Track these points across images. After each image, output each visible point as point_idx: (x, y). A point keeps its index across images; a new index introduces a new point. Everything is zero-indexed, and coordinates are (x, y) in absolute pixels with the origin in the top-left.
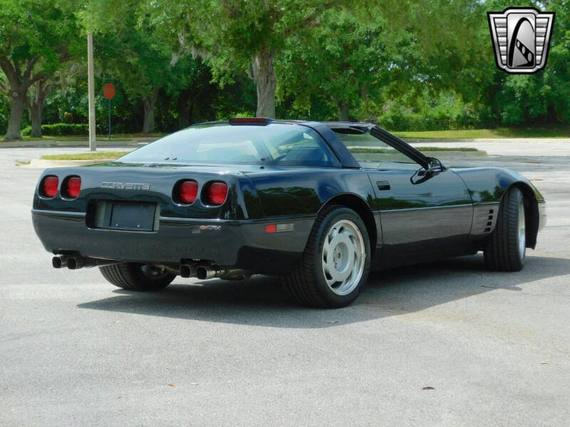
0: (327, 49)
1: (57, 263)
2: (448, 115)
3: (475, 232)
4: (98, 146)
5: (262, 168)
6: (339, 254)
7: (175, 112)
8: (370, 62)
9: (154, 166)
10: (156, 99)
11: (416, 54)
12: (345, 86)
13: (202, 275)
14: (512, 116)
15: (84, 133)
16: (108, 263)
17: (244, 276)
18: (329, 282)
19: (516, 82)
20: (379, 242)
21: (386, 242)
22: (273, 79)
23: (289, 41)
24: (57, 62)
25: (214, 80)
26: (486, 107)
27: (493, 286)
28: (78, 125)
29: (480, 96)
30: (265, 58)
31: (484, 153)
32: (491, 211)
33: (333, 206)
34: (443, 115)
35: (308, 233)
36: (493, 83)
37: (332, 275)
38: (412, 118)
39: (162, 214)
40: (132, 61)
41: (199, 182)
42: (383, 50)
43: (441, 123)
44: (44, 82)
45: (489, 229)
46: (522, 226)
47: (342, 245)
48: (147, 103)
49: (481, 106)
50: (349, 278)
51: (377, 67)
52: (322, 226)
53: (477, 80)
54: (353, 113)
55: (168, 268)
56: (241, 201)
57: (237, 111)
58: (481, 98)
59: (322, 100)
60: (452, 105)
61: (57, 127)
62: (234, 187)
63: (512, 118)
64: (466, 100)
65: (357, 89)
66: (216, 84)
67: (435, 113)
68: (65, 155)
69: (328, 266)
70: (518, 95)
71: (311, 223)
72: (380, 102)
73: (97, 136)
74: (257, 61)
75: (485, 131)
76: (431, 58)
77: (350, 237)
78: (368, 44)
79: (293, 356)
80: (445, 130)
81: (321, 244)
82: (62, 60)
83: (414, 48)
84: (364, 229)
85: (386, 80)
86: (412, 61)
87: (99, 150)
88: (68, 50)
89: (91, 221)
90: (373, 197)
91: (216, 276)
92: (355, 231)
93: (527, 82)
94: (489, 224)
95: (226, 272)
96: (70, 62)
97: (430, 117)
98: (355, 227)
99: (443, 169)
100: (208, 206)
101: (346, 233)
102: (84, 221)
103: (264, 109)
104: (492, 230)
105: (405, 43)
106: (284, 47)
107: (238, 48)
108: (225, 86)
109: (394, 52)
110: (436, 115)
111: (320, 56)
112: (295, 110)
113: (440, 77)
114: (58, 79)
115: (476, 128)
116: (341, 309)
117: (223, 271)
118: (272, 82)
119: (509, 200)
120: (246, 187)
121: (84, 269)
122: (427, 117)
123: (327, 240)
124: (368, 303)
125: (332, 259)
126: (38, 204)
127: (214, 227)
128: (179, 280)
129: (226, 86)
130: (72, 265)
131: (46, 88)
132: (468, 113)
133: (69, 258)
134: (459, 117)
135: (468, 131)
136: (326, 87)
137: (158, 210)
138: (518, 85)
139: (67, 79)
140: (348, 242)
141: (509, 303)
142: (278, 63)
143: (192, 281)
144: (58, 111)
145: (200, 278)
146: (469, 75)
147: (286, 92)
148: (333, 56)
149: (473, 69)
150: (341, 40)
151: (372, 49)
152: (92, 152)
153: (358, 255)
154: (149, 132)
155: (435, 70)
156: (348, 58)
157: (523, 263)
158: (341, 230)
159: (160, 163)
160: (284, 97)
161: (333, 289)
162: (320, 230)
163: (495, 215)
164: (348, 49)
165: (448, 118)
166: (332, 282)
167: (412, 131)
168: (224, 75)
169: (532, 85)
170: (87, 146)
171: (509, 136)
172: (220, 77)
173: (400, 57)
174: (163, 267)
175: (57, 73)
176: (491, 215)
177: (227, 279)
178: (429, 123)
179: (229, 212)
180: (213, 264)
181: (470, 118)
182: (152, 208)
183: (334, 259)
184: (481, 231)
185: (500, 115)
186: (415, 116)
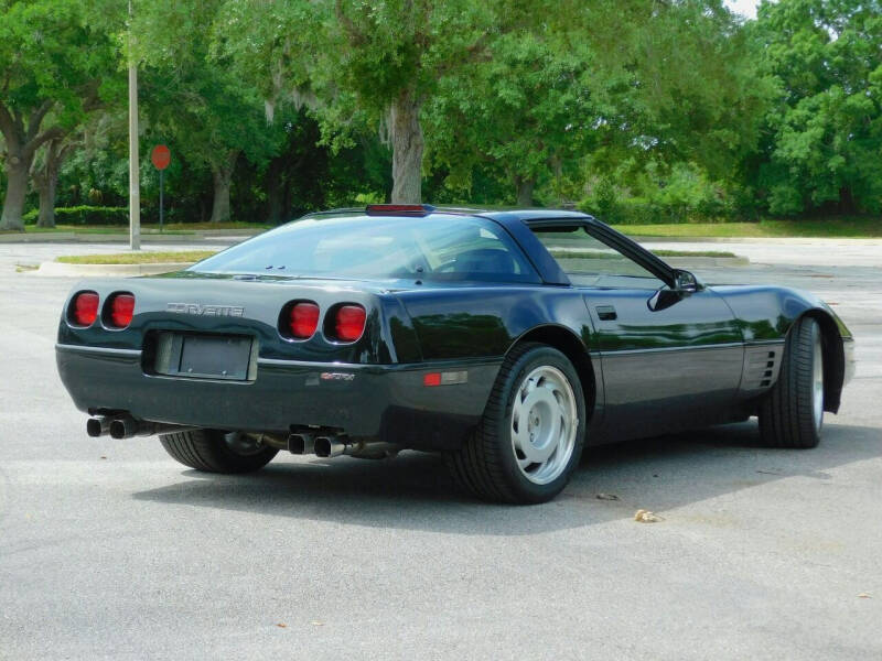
0: (500, 95)
1: (94, 429)
2: (685, 200)
3: (746, 387)
4: (143, 242)
5: (419, 283)
6: (537, 419)
7: (262, 190)
8: (567, 116)
9: (249, 278)
10: (233, 170)
11: (639, 106)
12: (527, 151)
13: (323, 450)
14: (784, 202)
15: (122, 221)
16: (172, 430)
17: (387, 452)
18: (521, 464)
19: (791, 150)
20: (599, 400)
21: (611, 401)
22: (418, 142)
23: (442, 82)
24: (81, 111)
25: (322, 142)
26: (744, 189)
27: (774, 471)
28: (112, 209)
29: (735, 171)
30: (407, 107)
31: (744, 261)
32: (772, 355)
33: (529, 344)
34: (678, 200)
35: (489, 387)
36: (757, 151)
37: (525, 452)
38: (630, 205)
39: (262, 355)
40: (196, 111)
41: (320, 305)
42: (587, 98)
43: (674, 213)
44: (59, 142)
45: (767, 382)
46: (818, 378)
47: (541, 406)
48: (219, 176)
49: (736, 187)
50: (553, 456)
51: (577, 124)
52: (512, 375)
53: (731, 146)
54: (538, 194)
55: (267, 438)
56: (386, 336)
57: (358, 191)
58: (737, 175)
59: (489, 176)
60: (691, 184)
61: (79, 212)
62: (375, 313)
63: (784, 206)
64: (713, 178)
65: (545, 157)
66: (326, 149)
67: (665, 197)
68: (95, 256)
69: (519, 438)
70: (794, 170)
71: (495, 370)
72: (578, 178)
73: (141, 226)
74: (393, 114)
75: (742, 225)
76: (663, 111)
77: (555, 393)
78: (563, 88)
79: (470, 581)
80: (680, 222)
81: (510, 404)
82: (87, 109)
83: (635, 97)
84: (577, 380)
85: (590, 144)
86: (632, 117)
87: (146, 248)
88: (97, 93)
89: (149, 362)
90: (591, 331)
91: (344, 452)
92: (561, 384)
93: (809, 150)
94: (769, 374)
95: (361, 447)
96: (100, 111)
97: (657, 203)
98: (563, 378)
99: (698, 288)
100: (335, 343)
101: (549, 387)
102: (138, 364)
103: (403, 188)
104: (772, 383)
105: (621, 88)
106: (436, 92)
107: (366, 92)
108: (340, 151)
109: (605, 102)
110: (667, 200)
111: (488, 107)
112: (449, 191)
113: (675, 143)
114: (80, 136)
115: (728, 221)
116: (539, 506)
117: (356, 445)
118: (417, 147)
119: (799, 337)
120: (394, 312)
121: (137, 439)
122: (652, 203)
123: (518, 397)
124: (581, 497)
125: (526, 428)
126: (65, 336)
127: (345, 375)
128: (283, 457)
129: (343, 151)
130: (118, 433)
131: (63, 151)
132: (716, 196)
133: (114, 420)
134: (702, 202)
135: (715, 225)
136: (498, 153)
137: (256, 347)
138: (794, 154)
139: (95, 137)
140: (551, 400)
141: (803, 499)
142: (425, 116)
143: (308, 459)
144: (80, 187)
145: (320, 454)
146: (719, 140)
147: (434, 162)
148: (510, 107)
149: (726, 132)
150: (522, 83)
151: (568, 96)
152: (135, 252)
153: (567, 421)
154: (222, 221)
155: (666, 130)
156: (534, 111)
157: (819, 435)
158: (541, 382)
159: (258, 274)
160: (432, 170)
161: (527, 475)
162: (508, 382)
163: (777, 360)
164: (532, 95)
165: (685, 205)
166: (526, 462)
167: (630, 223)
168: (338, 133)
169: (816, 154)
170: (127, 242)
171: (780, 234)
172: (333, 136)
173: (613, 110)
174: (260, 438)
175: (80, 128)
176: (771, 360)
177: (364, 457)
178: (656, 212)
179: (367, 353)
180: (340, 434)
181: (718, 205)
182: (245, 344)
183: (529, 426)
184: (755, 386)
185: (765, 201)
186: (633, 201)
